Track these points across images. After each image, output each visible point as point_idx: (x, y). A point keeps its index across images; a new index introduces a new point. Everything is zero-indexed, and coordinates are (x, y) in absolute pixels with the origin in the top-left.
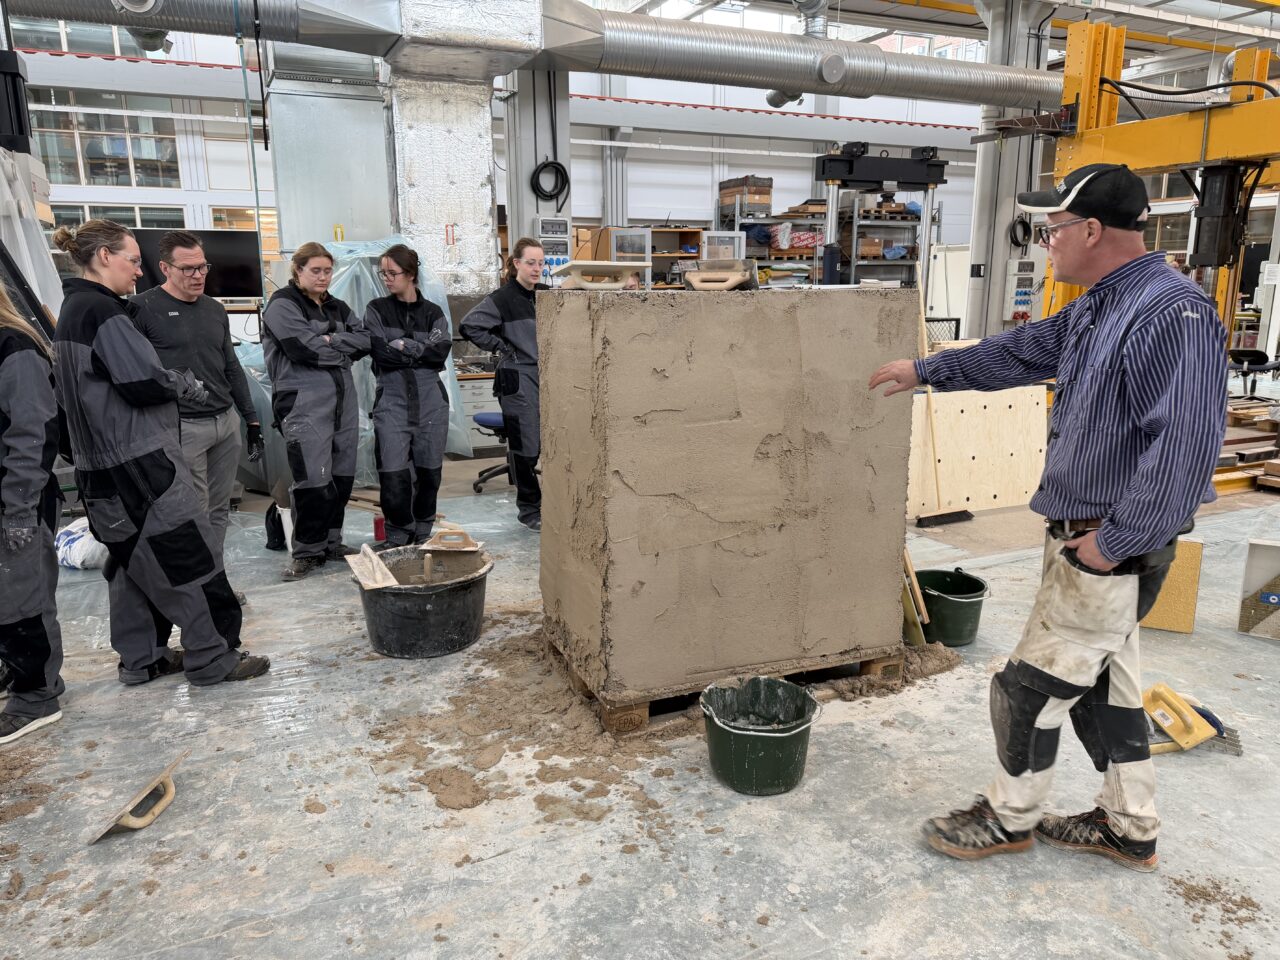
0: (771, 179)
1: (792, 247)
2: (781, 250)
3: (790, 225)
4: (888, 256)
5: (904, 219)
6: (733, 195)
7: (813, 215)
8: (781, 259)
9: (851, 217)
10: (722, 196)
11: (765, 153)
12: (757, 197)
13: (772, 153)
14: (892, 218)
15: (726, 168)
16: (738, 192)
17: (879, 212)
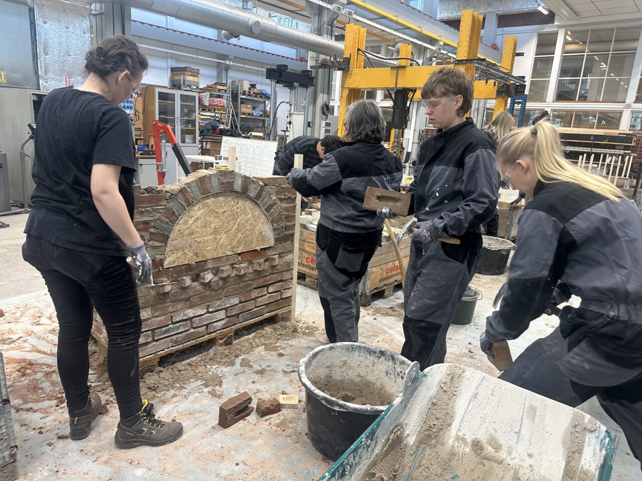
0: (198, 70)
1: (210, 105)
2: (205, 106)
3: (209, 94)
4: (254, 114)
5: (261, 97)
6: (179, 75)
7: (219, 90)
8: (205, 110)
9: (237, 94)
10: (172, 75)
11: (195, 56)
12: (192, 78)
13: (198, 57)
14: (256, 96)
15: (174, 61)
16: (182, 74)
17: (250, 92)
